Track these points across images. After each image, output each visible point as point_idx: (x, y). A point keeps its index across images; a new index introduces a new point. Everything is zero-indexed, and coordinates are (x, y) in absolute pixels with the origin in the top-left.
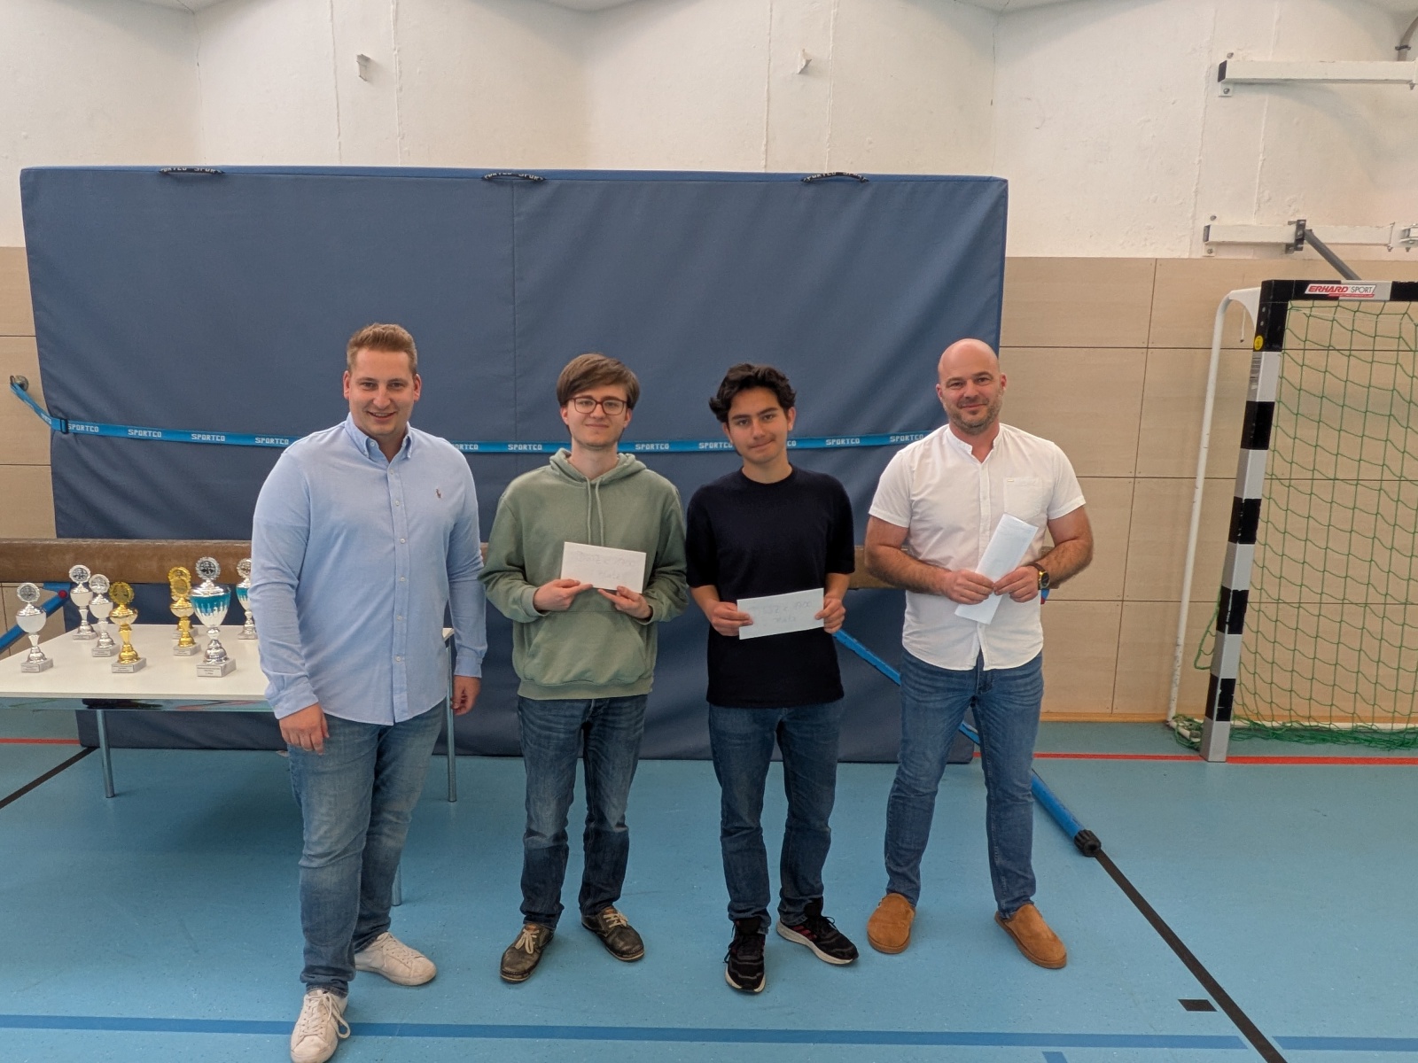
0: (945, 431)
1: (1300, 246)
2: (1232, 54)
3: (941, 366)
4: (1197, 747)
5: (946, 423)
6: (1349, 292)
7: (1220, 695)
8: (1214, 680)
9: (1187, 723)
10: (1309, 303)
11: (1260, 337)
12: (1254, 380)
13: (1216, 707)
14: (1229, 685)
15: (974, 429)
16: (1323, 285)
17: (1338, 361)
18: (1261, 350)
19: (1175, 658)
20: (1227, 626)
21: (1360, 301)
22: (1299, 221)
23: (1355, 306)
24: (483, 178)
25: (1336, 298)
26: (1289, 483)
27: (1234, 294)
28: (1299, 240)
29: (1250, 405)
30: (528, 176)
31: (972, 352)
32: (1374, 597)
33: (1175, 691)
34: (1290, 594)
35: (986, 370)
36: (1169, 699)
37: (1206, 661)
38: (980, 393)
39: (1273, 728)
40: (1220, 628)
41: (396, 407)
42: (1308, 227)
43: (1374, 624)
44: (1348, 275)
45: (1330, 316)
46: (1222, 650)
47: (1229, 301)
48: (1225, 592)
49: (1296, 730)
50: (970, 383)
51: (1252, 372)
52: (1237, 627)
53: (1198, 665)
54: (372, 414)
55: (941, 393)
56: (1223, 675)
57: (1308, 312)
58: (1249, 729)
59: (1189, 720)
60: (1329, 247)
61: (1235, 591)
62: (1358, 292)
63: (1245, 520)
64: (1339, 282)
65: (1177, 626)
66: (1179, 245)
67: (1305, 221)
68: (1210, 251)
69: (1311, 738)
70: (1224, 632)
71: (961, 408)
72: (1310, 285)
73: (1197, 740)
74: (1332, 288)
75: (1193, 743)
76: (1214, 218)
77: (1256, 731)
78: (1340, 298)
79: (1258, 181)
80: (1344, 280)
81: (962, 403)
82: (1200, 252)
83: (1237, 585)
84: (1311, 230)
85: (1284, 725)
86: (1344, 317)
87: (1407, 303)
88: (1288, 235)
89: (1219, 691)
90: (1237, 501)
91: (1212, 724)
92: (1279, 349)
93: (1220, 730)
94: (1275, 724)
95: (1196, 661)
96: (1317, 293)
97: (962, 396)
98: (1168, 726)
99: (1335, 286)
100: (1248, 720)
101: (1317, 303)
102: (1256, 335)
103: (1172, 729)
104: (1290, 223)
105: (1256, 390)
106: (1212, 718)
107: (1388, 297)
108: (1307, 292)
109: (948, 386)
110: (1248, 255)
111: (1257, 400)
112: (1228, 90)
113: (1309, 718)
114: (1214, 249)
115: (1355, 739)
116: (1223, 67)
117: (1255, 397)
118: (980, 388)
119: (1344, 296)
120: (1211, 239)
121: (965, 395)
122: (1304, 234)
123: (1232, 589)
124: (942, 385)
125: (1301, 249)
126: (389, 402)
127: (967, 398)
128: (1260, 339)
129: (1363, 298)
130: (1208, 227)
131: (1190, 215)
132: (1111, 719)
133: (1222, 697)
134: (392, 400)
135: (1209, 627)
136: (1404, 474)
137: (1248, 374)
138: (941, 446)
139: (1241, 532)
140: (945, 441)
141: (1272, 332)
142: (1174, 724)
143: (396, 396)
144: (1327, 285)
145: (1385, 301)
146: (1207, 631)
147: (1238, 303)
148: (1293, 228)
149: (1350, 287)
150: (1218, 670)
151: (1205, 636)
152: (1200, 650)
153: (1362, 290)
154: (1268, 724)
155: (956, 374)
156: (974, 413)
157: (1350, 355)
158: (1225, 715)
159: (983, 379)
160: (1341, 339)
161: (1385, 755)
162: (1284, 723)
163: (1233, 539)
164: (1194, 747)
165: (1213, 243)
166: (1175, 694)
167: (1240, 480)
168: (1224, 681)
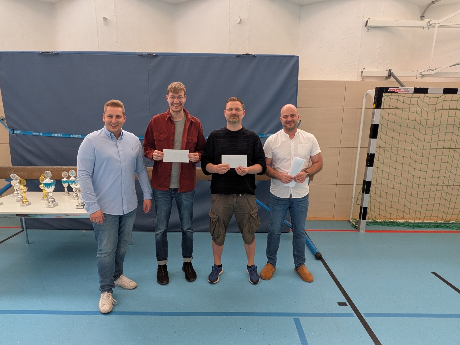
0: (282, 131)
1: (390, 77)
2: (370, 18)
3: (281, 112)
4: (357, 228)
5: (283, 129)
6: (401, 91)
7: (363, 212)
8: (361, 207)
9: (355, 221)
10: (390, 94)
11: (375, 104)
12: (373, 117)
13: (362, 216)
14: (365, 209)
15: (291, 130)
16: (393, 89)
17: (399, 112)
18: (375, 108)
19: (352, 201)
20: (365, 192)
21: (405, 93)
22: (389, 69)
23: (404, 95)
24: (138, 55)
25: (397, 93)
26: (384, 149)
27: (369, 92)
28: (390, 75)
29: (372, 125)
30: (152, 55)
31: (290, 108)
32: (410, 183)
33: (352, 211)
34: (385, 182)
35: (294, 113)
36: (350, 213)
37: (359, 202)
38: (292, 120)
39: (380, 222)
40: (363, 192)
41: (118, 123)
42: (392, 71)
43: (409, 191)
44: (402, 85)
45: (397, 98)
46: (363, 199)
47: (367, 94)
48: (364, 181)
49: (387, 222)
50: (289, 117)
51: (373, 115)
52: (368, 192)
53: (357, 203)
54: (111, 125)
55: (281, 120)
56: (364, 206)
57: (390, 97)
58: (373, 222)
59: (356, 220)
60: (398, 77)
61: (367, 181)
62: (404, 91)
63: (370, 160)
64: (398, 88)
65: (352, 192)
66: (353, 77)
67: (391, 69)
68: (363, 79)
69: (392, 225)
70: (364, 193)
71: (287, 124)
72: (390, 89)
73: (357, 226)
74: (396, 89)
75: (356, 226)
76: (364, 69)
77: (375, 223)
78: (399, 93)
79: (377, 57)
80: (400, 87)
81: (287, 122)
82: (360, 79)
83: (368, 179)
84: (393, 72)
85: (383, 221)
86: (401, 98)
87: (419, 94)
88: (386, 74)
89: (363, 211)
90: (368, 154)
91: (361, 221)
92: (380, 108)
93: (363, 222)
94: (381, 221)
95: (356, 203)
96: (392, 91)
97: (287, 120)
98: (349, 221)
99: (397, 89)
100: (373, 219)
101: (393, 94)
102: (374, 104)
103: (351, 222)
104: (387, 70)
105: (373, 121)
106: (361, 219)
107: (413, 93)
108: (389, 91)
109: (283, 118)
110: (374, 80)
111: (374, 124)
112: (368, 29)
113: (391, 219)
114: (364, 78)
115: (404, 225)
116: (367, 22)
117: (373, 123)
118: (292, 118)
119: (400, 92)
121: (288, 120)
122: (391, 74)
123: (366, 181)
124: (282, 117)
125: (390, 78)
126: (116, 122)
127: (288, 121)
128: (375, 105)
129: (406, 93)
130: (362, 71)
131: (357, 68)
132: (333, 219)
133: (364, 213)
134: (117, 121)
135: (360, 192)
136: (419, 146)
137: (371, 116)
138: (281, 135)
139: (369, 163)
140: (282, 134)
141: (378, 103)
142: (351, 221)
143: (118, 120)
144: (394, 89)
145: (413, 94)
146: (360, 193)
147: (369, 94)
148: (388, 71)
149: (401, 89)
150: (362, 205)
151: (359, 195)
152: (357, 199)
153: (405, 90)
154: (378, 221)
155: (285, 114)
156: (290, 125)
157: (403, 110)
158: (364, 218)
159: (293, 116)
160: (400, 106)
161: (412, 230)
162: (384, 220)
163: (367, 165)
164: (356, 228)
165: (364, 76)
166: (352, 212)
167: (369, 148)
168: (364, 208)
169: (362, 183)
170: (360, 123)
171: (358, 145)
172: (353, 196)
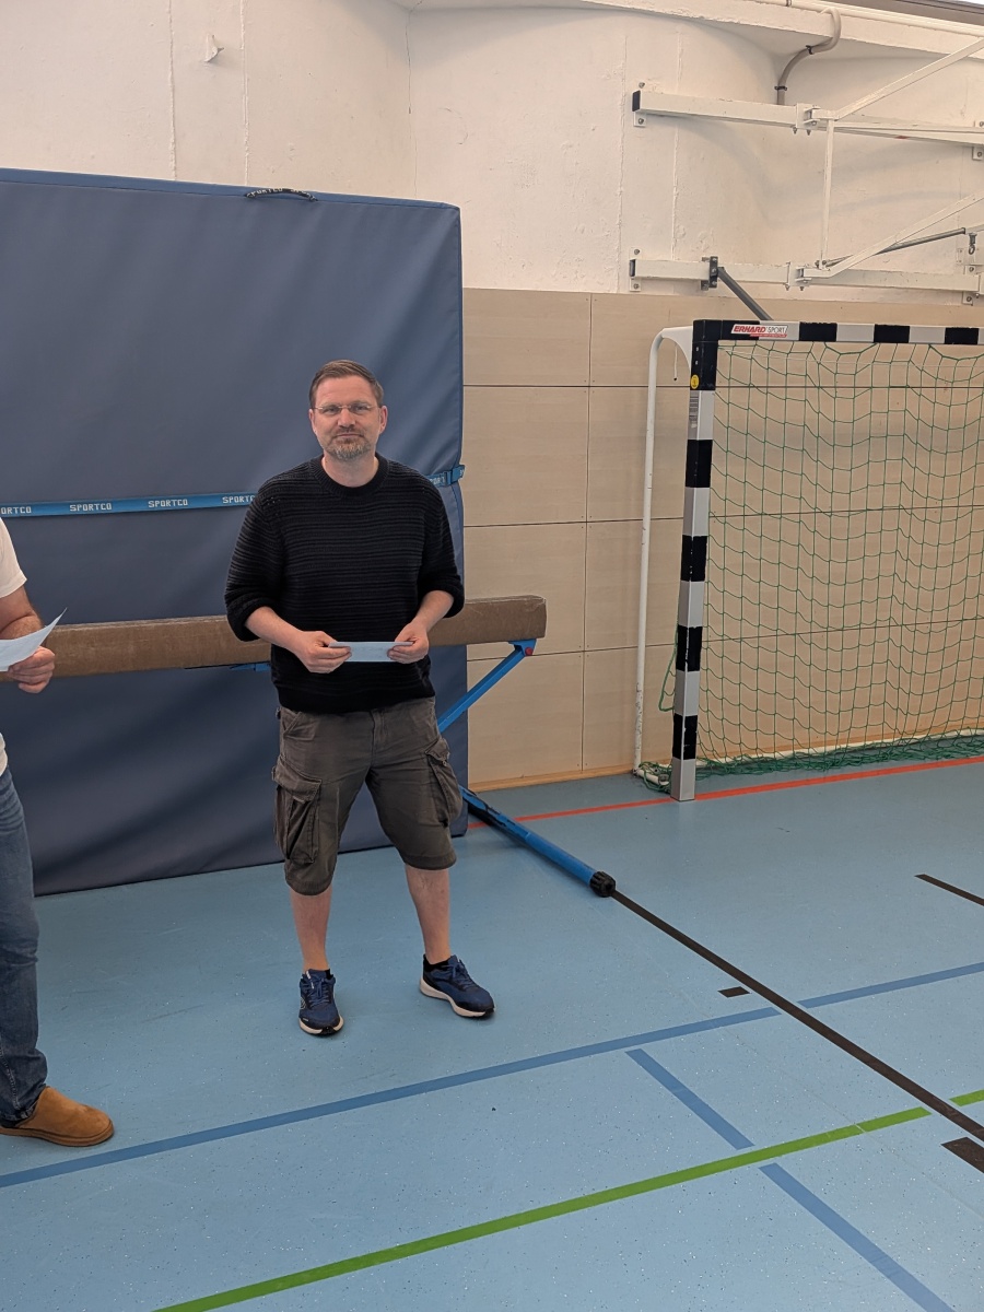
1: (714, 283)
2: (643, 84)
4: (666, 789)
6: (766, 332)
7: (685, 733)
8: (677, 719)
9: (654, 769)
10: (732, 342)
12: (693, 419)
13: (683, 746)
14: (692, 722)
16: (745, 326)
18: (698, 389)
19: (637, 705)
20: (686, 664)
21: (775, 341)
22: (711, 258)
23: (770, 344)
25: (756, 338)
26: (724, 520)
27: (666, 332)
28: (713, 278)
29: (691, 443)
32: (802, 627)
33: (639, 737)
34: (732, 630)
36: (634, 748)
37: (669, 702)
39: (727, 764)
40: (680, 666)
42: (719, 264)
43: (803, 652)
44: (762, 315)
45: (748, 354)
46: (683, 689)
47: (661, 339)
48: (681, 630)
49: (747, 763)
51: (690, 410)
52: (695, 666)
53: (661, 707)
56: (687, 713)
57: (730, 350)
58: (707, 768)
59: (654, 766)
60: (740, 285)
61: (691, 629)
62: (773, 332)
63: (694, 559)
64: (757, 323)
65: (635, 673)
66: (608, 281)
67: (716, 258)
68: (636, 286)
69: (761, 769)
70: (684, 670)
72: (735, 325)
73: (666, 783)
74: (751, 328)
75: (662, 787)
76: (637, 252)
77: (712, 769)
78: (760, 338)
79: (673, 215)
80: (758, 320)
82: (626, 287)
83: (691, 624)
84: (723, 268)
86: (761, 355)
87: (811, 343)
88: (702, 273)
89: (684, 730)
90: (686, 539)
91: (679, 764)
92: (713, 388)
93: (688, 767)
94: (728, 760)
96: (741, 332)
98: (635, 775)
99: (755, 326)
100: (706, 759)
101: (739, 342)
102: (692, 374)
103: (640, 777)
104: (704, 259)
105: (696, 428)
106: (680, 758)
107: (798, 337)
108: (733, 332)
110: (670, 292)
111: (697, 438)
112: (642, 121)
113: (756, 750)
114: (641, 284)
116: (637, 96)
117: (695, 435)
119: (763, 335)
120: (636, 275)
122: (717, 271)
123: (688, 627)
125: (715, 286)
128: (696, 378)
129: (777, 338)
130: (633, 262)
131: (615, 248)
133: (685, 735)
135: (669, 666)
137: (687, 413)
139: (692, 570)
141: (705, 371)
142: (641, 772)
144: (747, 326)
145: (796, 342)
146: (669, 671)
147: (671, 341)
148: (707, 264)
149: (764, 326)
150: (682, 709)
151: (665, 678)
152: (663, 691)
153: (776, 330)
154: (723, 761)
157: (767, 392)
158: (690, 754)
160: (759, 377)
162: (735, 758)
163: (685, 576)
164: (662, 790)
165: (638, 278)
166: (639, 743)
167: (688, 518)
168: (687, 718)
169: (672, 636)
170: (643, 439)
171: (641, 511)
172: (641, 687)
